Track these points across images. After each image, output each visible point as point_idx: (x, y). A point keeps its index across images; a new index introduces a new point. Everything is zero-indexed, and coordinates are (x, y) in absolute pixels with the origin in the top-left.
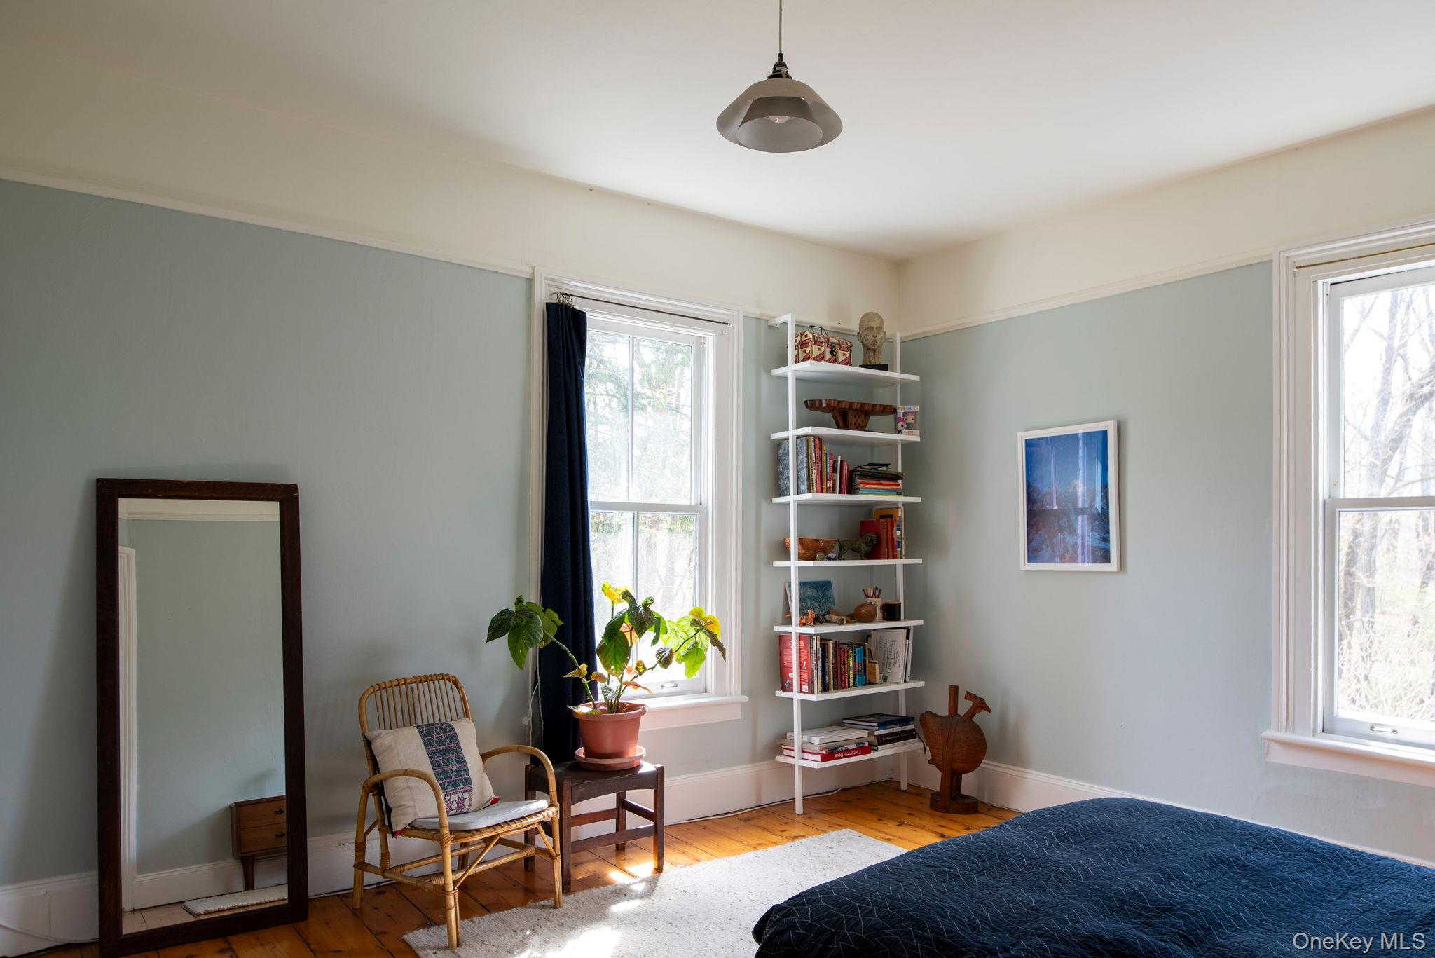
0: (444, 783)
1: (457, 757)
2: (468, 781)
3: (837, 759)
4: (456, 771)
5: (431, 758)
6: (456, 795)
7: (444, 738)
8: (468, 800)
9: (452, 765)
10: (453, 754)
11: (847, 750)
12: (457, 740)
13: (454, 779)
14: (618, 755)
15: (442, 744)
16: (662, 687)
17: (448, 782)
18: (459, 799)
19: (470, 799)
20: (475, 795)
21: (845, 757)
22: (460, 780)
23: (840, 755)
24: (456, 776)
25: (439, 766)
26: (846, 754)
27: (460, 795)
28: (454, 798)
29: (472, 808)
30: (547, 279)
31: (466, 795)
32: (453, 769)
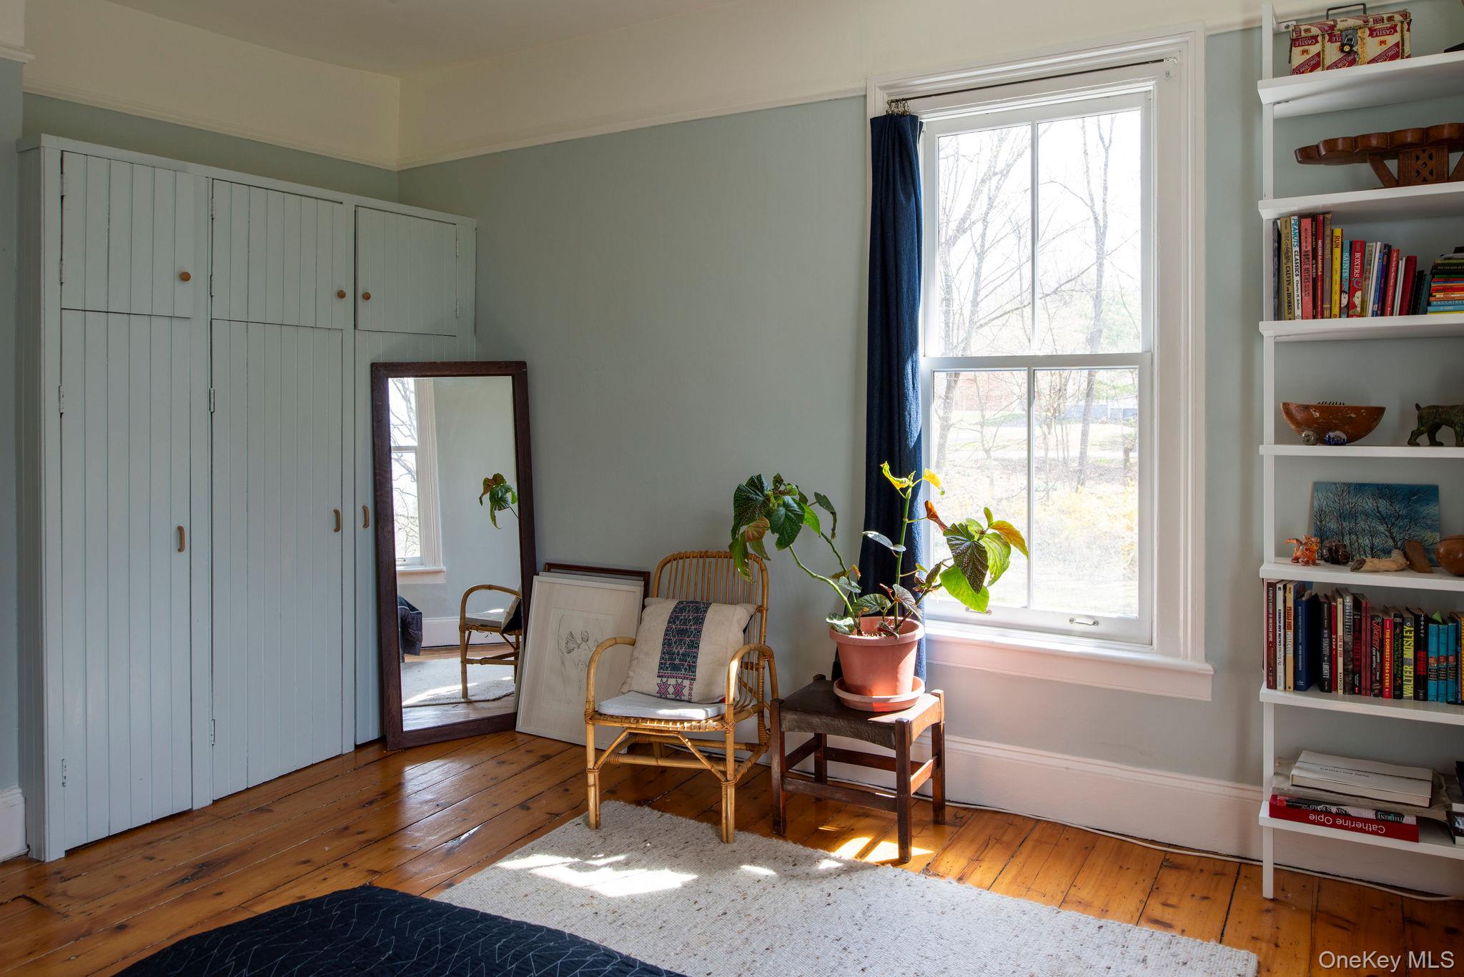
0: (665, 664)
1: (691, 641)
2: (692, 668)
3: (1313, 822)
4: (683, 655)
5: (666, 635)
6: (675, 680)
7: (690, 618)
8: (687, 688)
9: (681, 648)
10: (689, 636)
11: (1346, 816)
12: (702, 623)
13: (677, 662)
14: (858, 690)
15: (685, 623)
16: (1072, 621)
17: (670, 664)
18: (677, 684)
19: (691, 689)
20: (696, 686)
21: (1334, 826)
22: (683, 665)
23: (1323, 818)
24: (680, 660)
25: (670, 645)
26: (1339, 821)
27: (680, 681)
28: (672, 681)
29: (693, 700)
30: (883, 88)
31: (686, 683)
32: (681, 652)
